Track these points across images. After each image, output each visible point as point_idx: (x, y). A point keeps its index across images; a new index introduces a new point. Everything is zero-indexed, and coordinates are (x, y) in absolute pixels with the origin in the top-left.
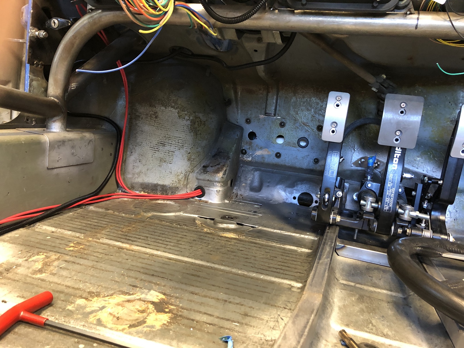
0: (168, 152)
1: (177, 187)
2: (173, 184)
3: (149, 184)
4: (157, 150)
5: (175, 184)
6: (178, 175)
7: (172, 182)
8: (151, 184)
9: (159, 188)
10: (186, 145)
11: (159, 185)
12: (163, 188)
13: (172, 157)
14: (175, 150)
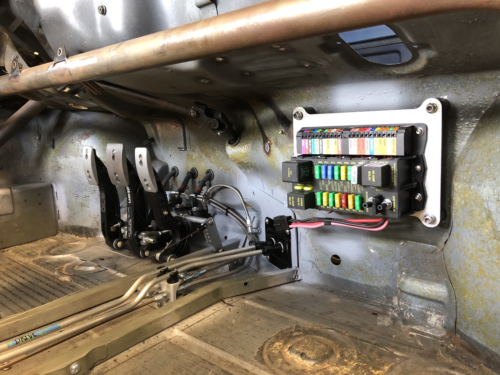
0: (85, 197)
1: (97, 229)
2: (93, 226)
3: (76, 226)
4: (77, 196)
5: (95, 226)
6: (96, 218)
7: (92, 224)
8: (78, 226)
9: (83, 230)
10: (97, 190)
11: (84, 227)
12: (86, 230)
13: (88, 201)
14: (89, 194)
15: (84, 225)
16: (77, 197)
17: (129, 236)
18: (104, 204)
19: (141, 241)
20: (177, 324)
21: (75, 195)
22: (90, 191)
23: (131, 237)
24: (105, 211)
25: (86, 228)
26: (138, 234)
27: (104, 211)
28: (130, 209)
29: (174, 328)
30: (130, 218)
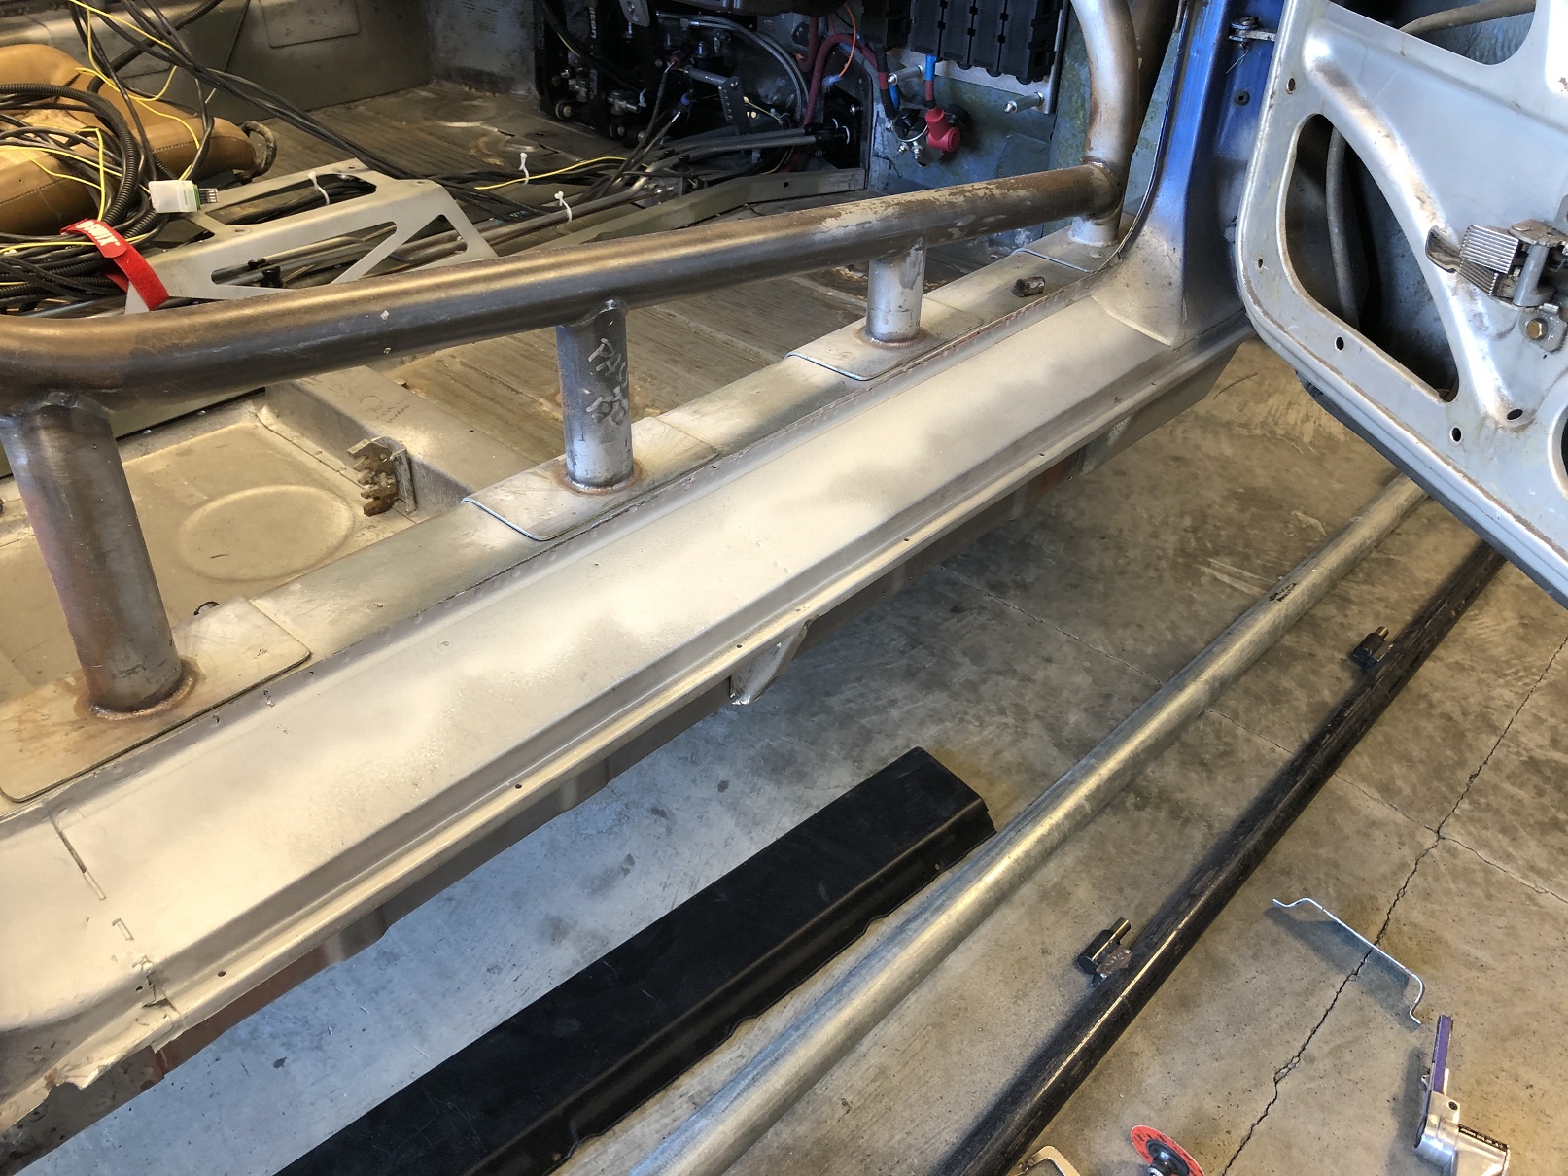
3: (470, 69)
6: (510, 55)
7: (502, 68)
8: (473, 70)
9: (485, 77)
11: (485, 73)
12: (491, 79)
13: (495, 20)
14: (496, 6)
15: (486, 69)
18: (540, 34)
19: (612, 107)
21: (467, 5)
23: (592, 100)
25: (490, 74)
27: (542, 47)
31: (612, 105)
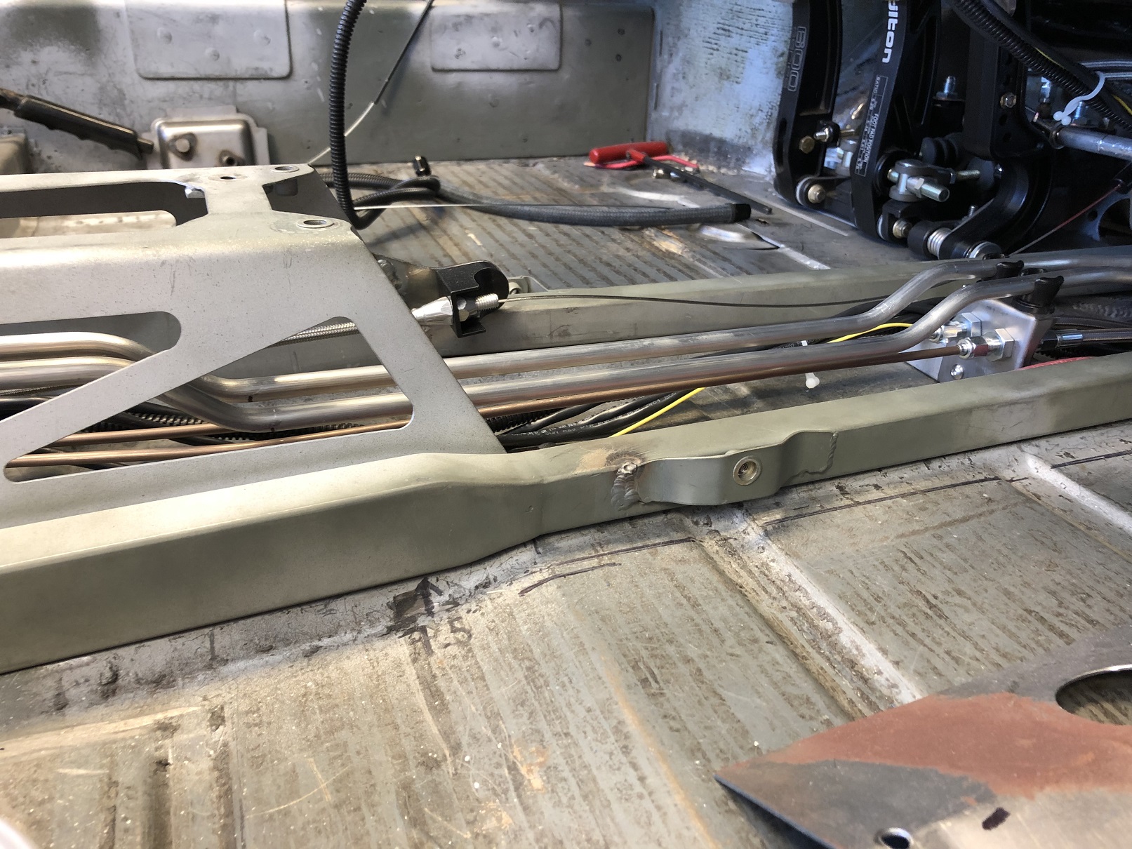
0: (735, 52)
1: (749, 148)
2: (740, 138)
3: (696, 133)
4: (715, 47)
6: (752, 116)
8: (699, 134)
9: (712, 144)
10: (773, 32)
11: (715, 139)
12: (719, 148)
13: (742, 65)
14: (748, 45)
15: (717, 133)
16: (715, 52)
17: (857, 168)
18: (797, 67)
19: (894, 187)
20: (1034, 443)
21: (709, 45)
22: (752, 33)
23: (862, 171)
24: (796, 86)
25: (721, 142)
26: (890, 164)
27: (793, 89)
28: (882, 81)
29: (1022, 451)
30: (876, 110)
31: (895, 184)
